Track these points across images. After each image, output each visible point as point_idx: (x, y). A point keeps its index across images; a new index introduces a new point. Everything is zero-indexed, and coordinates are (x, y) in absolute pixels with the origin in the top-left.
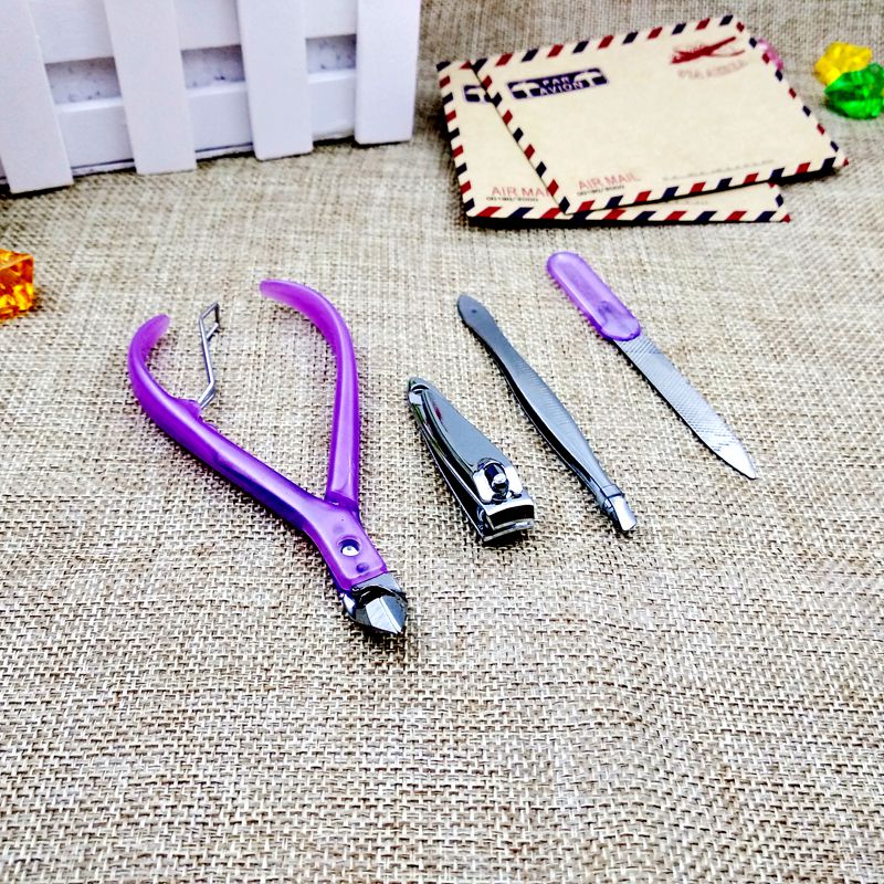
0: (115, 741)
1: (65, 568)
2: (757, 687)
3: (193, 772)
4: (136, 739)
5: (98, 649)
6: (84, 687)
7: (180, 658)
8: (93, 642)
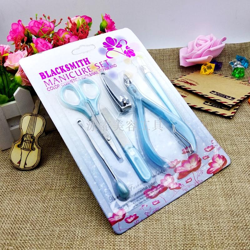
0: (56, 223)
1: (48, 191)
2: (184, 210)
3: (71, 229)
4: (60, 223)
5: (54, 206)
6: (51, 214)
7: (69, 208)
8: (53, 205)
